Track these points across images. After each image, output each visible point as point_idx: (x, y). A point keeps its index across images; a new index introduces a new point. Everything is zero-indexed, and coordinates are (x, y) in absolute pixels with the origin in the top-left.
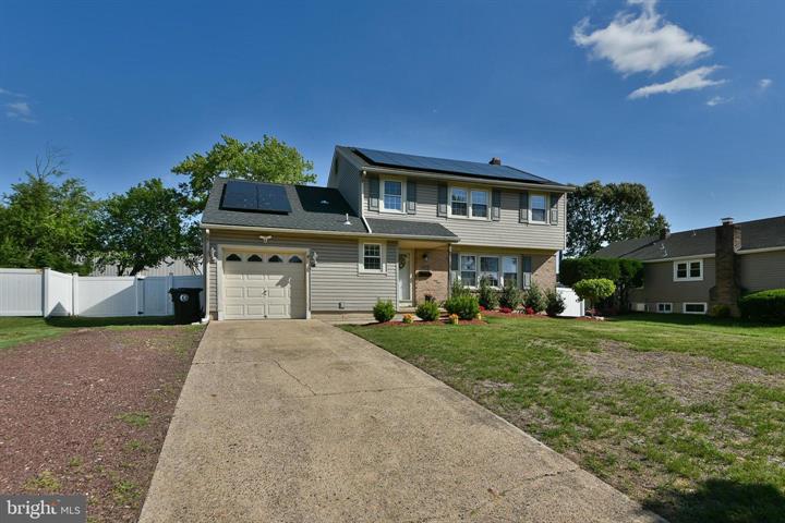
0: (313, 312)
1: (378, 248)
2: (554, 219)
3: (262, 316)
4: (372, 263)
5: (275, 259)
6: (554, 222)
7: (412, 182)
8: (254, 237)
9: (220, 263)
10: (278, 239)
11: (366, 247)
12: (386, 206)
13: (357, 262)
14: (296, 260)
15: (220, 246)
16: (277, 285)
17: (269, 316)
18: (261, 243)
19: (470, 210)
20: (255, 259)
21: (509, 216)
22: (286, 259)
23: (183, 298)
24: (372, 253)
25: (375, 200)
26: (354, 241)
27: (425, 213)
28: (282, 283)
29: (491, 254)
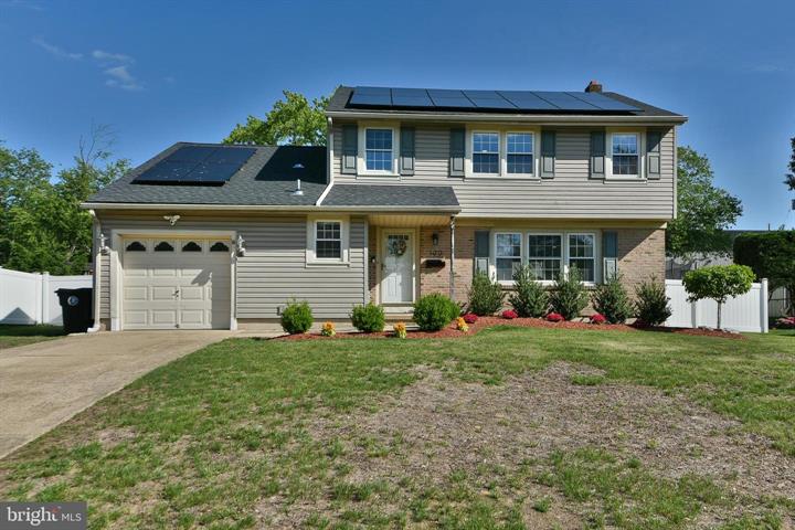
0: (239, 320)
1: (337, 227)
2: (654, 168)
3: (172, 326)
4: (328, 248)
5: (192, 247)
6: (653, 176)
7: (408, 128)
8: (156, 218)
9: (114, 255)
10: (189, 219)
11: (320, 226)
12: (370, 166)
13: (305, 248)
14: (219, 247)
15: (115, 233)
16: (194, 282)
17: (182, 326)
18: (167, 225)
19: (504, 164)
20: (164, 247)
21: (571, 169)
22: (206, 246)
23: (71, 300)
24: (328, 235)
25: (350, 159)
26: (300, 218)
27: (430, 171)
28: (200, 281)
29: (547, 229)
